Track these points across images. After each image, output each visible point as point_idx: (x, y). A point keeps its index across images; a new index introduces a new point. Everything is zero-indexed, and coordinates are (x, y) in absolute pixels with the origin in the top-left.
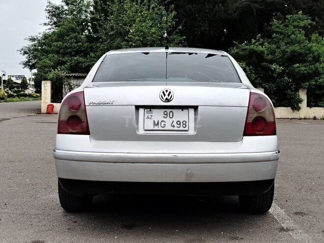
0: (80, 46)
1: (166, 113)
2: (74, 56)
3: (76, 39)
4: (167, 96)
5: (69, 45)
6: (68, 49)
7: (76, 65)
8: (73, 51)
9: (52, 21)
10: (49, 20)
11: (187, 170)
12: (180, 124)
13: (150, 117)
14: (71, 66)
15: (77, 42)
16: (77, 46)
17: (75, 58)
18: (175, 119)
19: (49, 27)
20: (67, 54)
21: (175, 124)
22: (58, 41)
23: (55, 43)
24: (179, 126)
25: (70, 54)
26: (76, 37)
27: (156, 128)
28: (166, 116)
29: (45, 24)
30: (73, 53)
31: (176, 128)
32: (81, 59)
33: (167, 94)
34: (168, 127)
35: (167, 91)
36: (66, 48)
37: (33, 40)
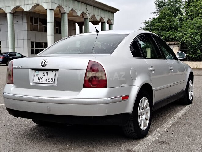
0: (172, 25)
1: (44, 73)
2: (168, 31)
3: (170, 20)
4: (44, 63)
5: (165, 25)
6: (164, 27)
7: (168, 37)
8: (167, 28)
9: (158, 10)
10: (156, 10)
11: (48, 107)
12: (50, 80)
13: (37, 75)
14: (165, 38)
15: (170, 22)
16: (170, 24)
17: (168, 32)
18: (48, 77)
19: (156, 14)
20: (164, 30)
21: (48, 80)
22: (158, 23)
23: (156, 24)
24: (49, 81)
25: (165, 30)
26: (169, 19)
27: (39, 82)
28: (44, 75)
29: (154, 12)
30: (167, 29)
31: (48, 82)
32: (172, 33)
33: (44, 62)
34: (44, 82)
35: (44, 60)
36: (163, 26)
37: (146, 23)
